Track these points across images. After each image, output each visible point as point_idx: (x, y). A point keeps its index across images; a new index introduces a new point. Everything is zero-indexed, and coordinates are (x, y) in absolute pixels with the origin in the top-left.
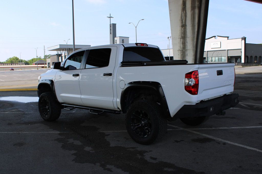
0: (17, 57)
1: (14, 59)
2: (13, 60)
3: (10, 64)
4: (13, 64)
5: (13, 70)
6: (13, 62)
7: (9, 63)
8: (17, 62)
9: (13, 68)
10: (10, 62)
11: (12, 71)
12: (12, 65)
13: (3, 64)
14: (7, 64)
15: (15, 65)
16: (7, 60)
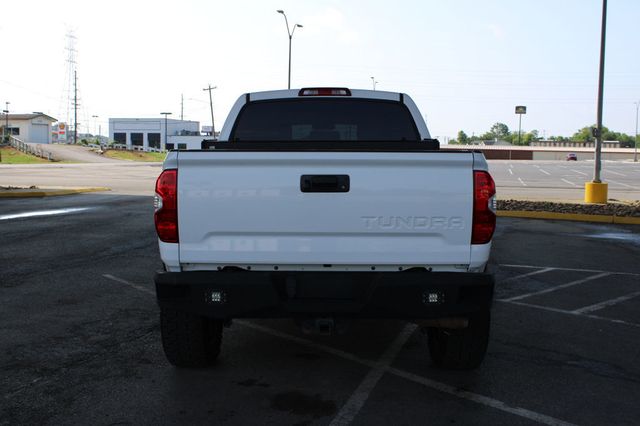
3: (580, 143)
6: (589, 140)
7: (580, 140)
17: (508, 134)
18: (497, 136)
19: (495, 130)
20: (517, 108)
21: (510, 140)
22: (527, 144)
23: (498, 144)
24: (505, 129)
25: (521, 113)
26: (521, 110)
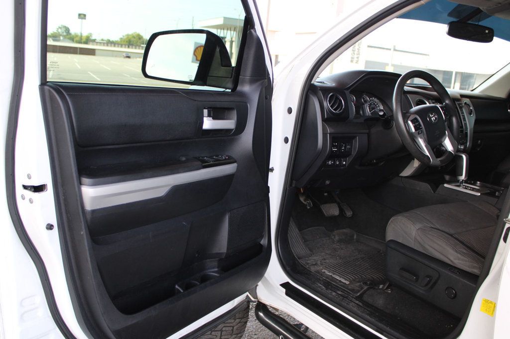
0: (140, 34)
1: (134, 37)
2: (132, 39)
3: (125, 45)
4: (131, 47)
5: (129, 57)
6: (131, 43)
7: (125, 43)
8: (138, 44)
9: (129, 55)
10: (127, 42)
11: (128, 59)
12: (129, 47)
13: (113, 45)
14: (120, 46)
15: (136, 48)
16: (122, 37)
17: (70, 34)
18: (61, 35)
19: (60, 30)
20: (80, 15)
21: (72, 39)
22: (86, 43)
23: (63, 41)
24: (67, 30)
25: (82, 18)
26: (82, 16)
